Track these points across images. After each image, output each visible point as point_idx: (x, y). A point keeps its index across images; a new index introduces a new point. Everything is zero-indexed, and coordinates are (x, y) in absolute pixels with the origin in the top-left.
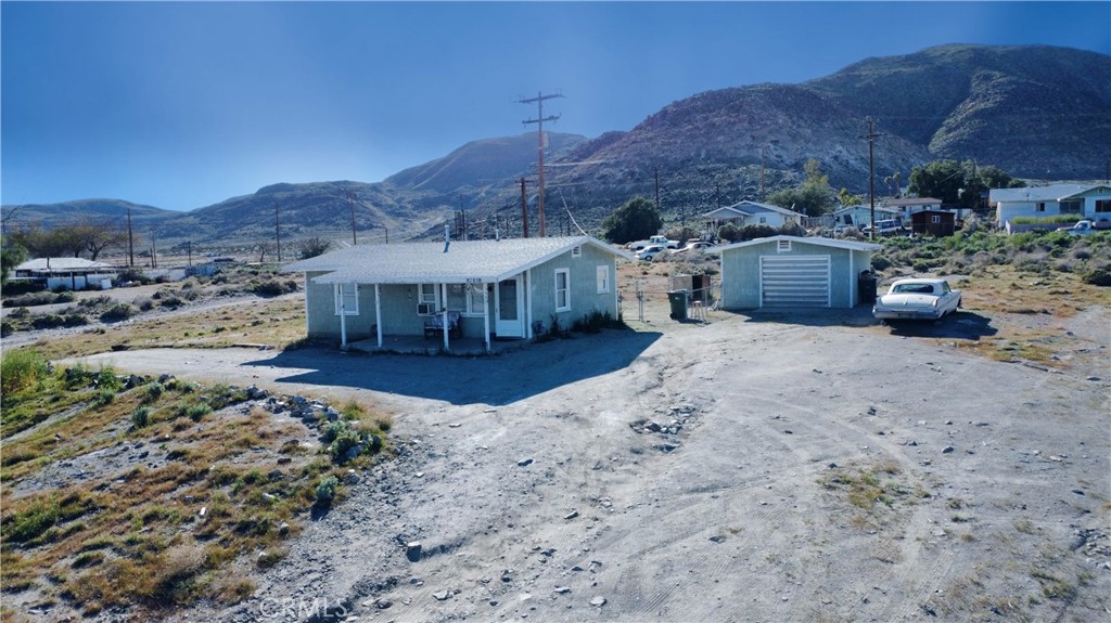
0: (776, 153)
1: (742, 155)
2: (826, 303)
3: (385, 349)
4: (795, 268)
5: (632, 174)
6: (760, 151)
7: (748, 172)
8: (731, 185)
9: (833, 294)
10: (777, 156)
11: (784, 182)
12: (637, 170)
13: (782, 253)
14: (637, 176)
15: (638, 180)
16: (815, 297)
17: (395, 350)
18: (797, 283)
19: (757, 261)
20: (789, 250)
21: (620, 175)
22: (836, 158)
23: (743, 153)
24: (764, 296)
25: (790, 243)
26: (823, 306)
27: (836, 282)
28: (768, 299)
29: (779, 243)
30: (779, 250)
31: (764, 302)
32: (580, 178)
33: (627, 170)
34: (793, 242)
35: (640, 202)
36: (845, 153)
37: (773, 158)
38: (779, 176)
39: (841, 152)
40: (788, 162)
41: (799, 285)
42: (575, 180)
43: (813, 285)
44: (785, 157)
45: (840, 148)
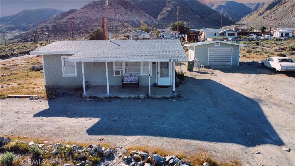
0: (122, 18)
1: (113, 18)
2: (230, 64)
3: (112, 96)
4: (220, 52)
5: (82, 22)
6: (118, 17)
7: (115, 23)
8: (111, 26)
9: (233, 61)
10: (122, 19)
11: (125, 26)
12: (83, 21)
13: (216, 47)
14: (83, 22)
15: (83, 23)
16: (226, 62)
17: (118, 96)
18: (221, 57)
19: (207, 50)
20: (219, 46)
21: (78, 22)
22: (137, 20)
23: (113, 17)
24: (209, 62)
25: (219, 43)
26: (229, 65)
27: (234, 57)
28: (210, 63)
29: (215, 43)
30: (215, 46)
31: (209, 64)
32: (66, 22)
33: (80, 21)
34: (220, 43)
35: (100, 29)
36: (139, 19)
37: (121, 19)
38: (123, 24)
39: (138, 19)
40: (125, 21)
41: (221, 58)
42: (64, 23)
43: (226, 58)
44: (124, 19)
45: (137, 17)
